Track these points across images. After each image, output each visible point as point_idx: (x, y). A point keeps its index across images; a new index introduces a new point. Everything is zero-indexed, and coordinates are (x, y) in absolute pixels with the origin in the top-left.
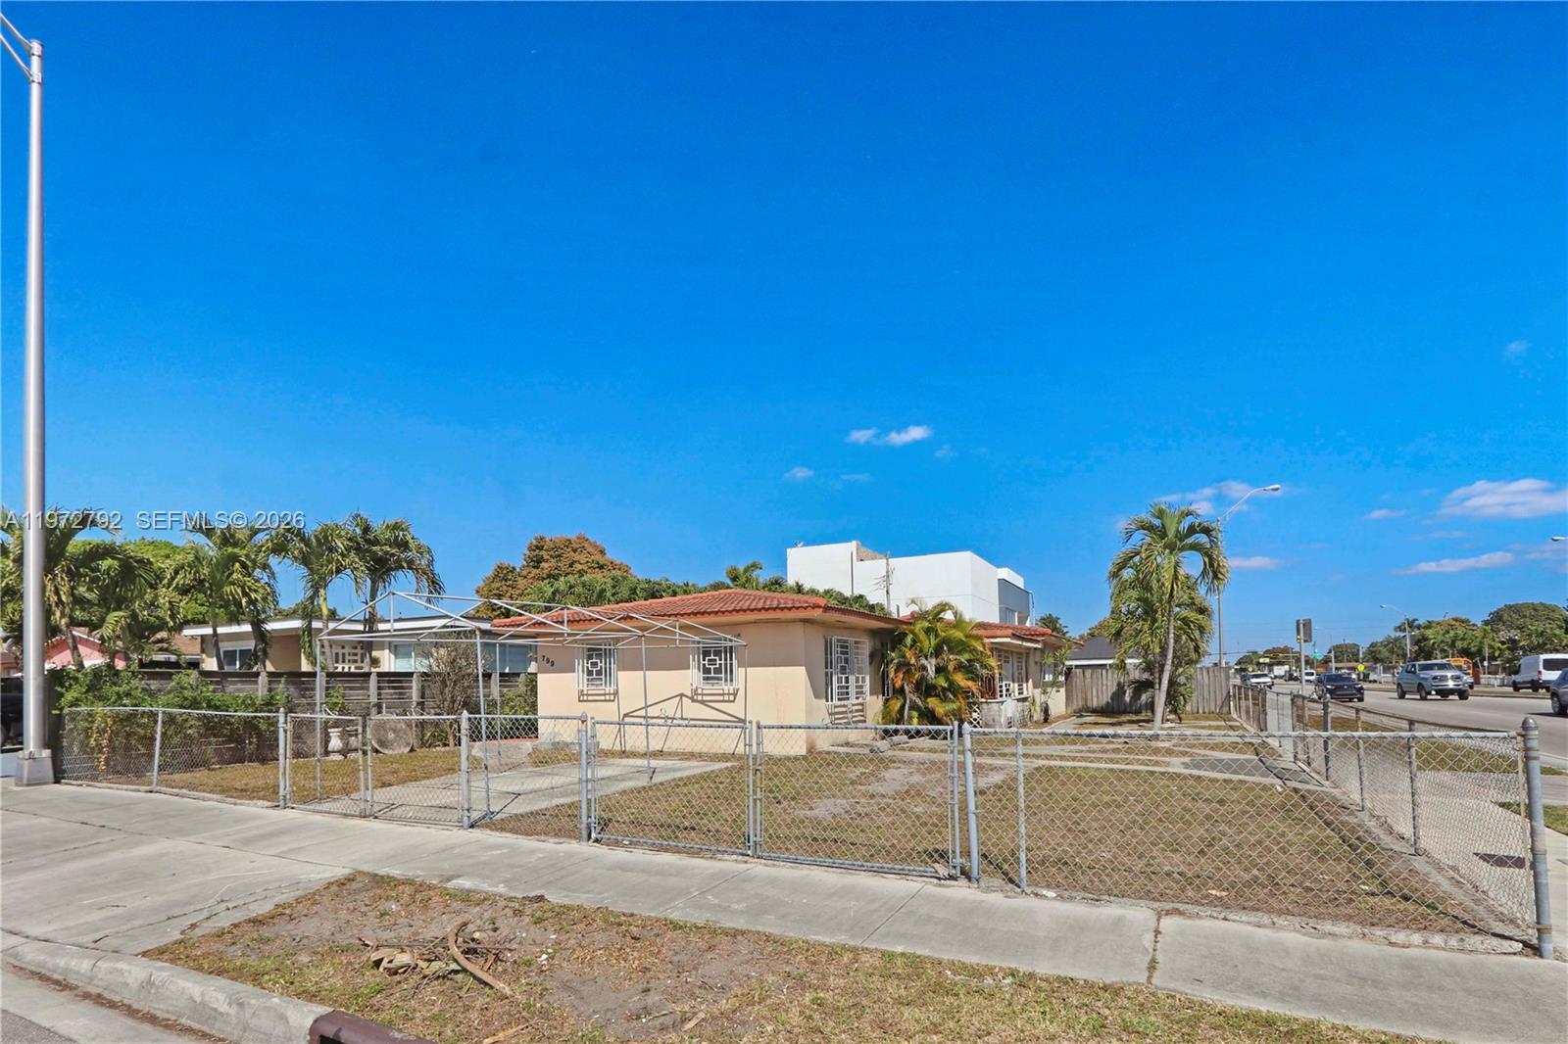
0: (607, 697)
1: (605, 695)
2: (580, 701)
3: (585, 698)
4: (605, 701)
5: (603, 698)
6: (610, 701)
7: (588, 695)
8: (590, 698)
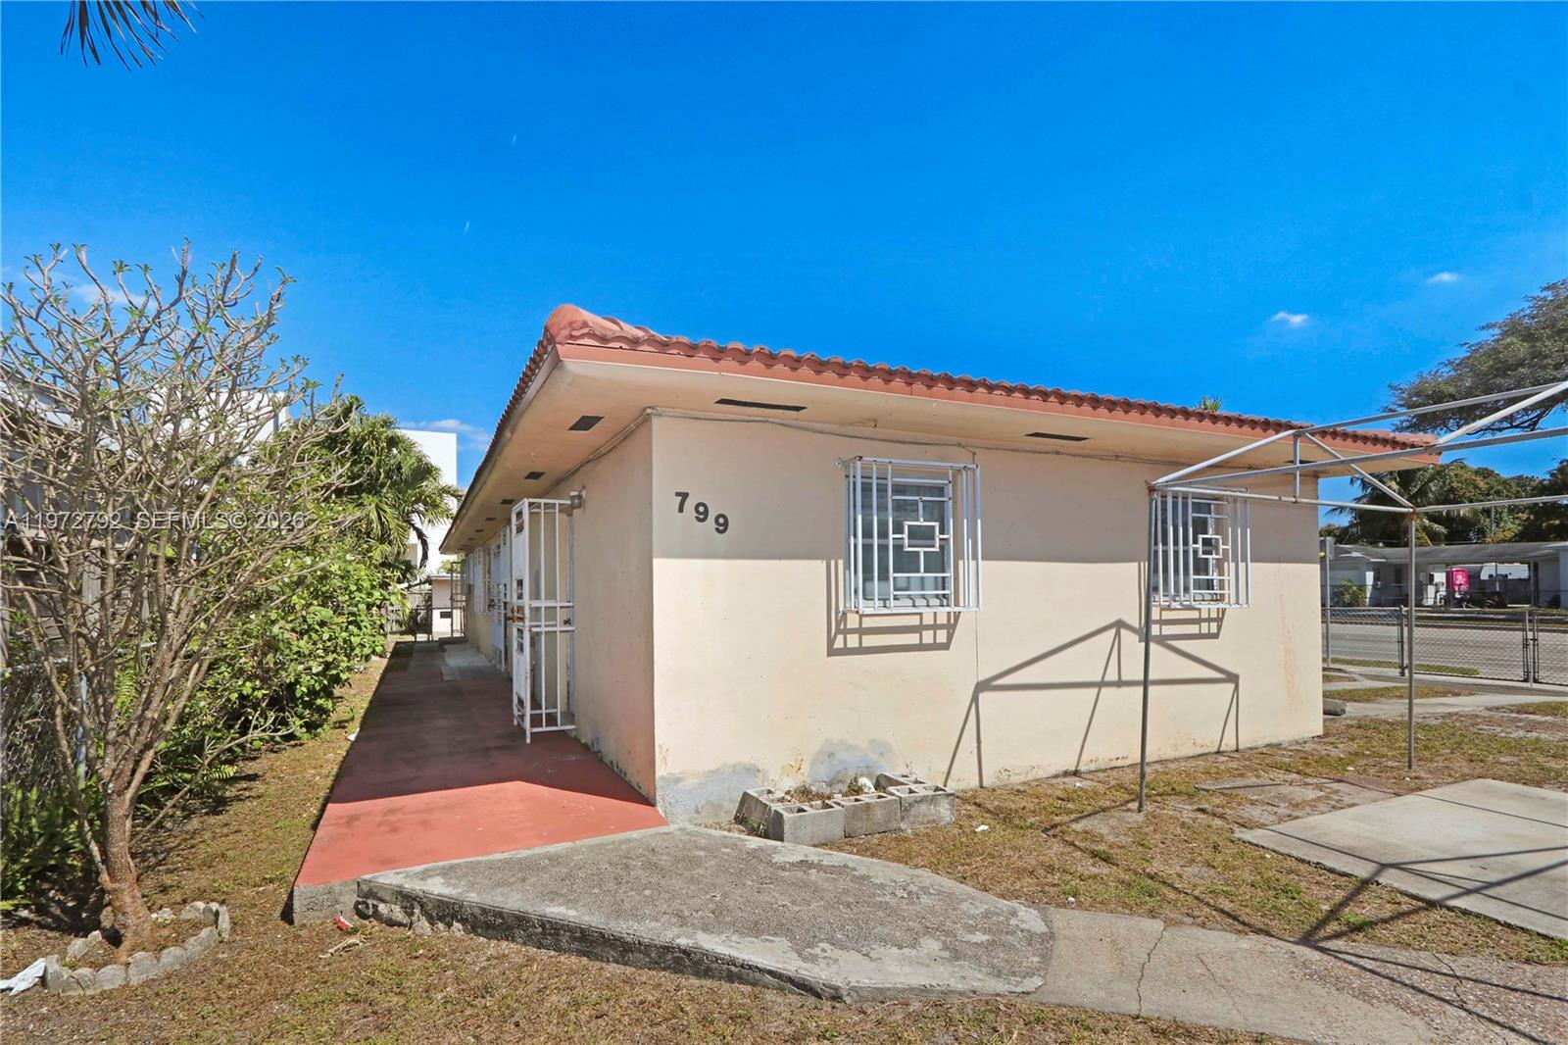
0: (928, 637)
1: (919, 629)
2: (832, 652)
3: (853, 641)
4: (921, 647)
5: (912, 639)
6: (935, 646)
7: (862, 631)
8: (869, 641)
